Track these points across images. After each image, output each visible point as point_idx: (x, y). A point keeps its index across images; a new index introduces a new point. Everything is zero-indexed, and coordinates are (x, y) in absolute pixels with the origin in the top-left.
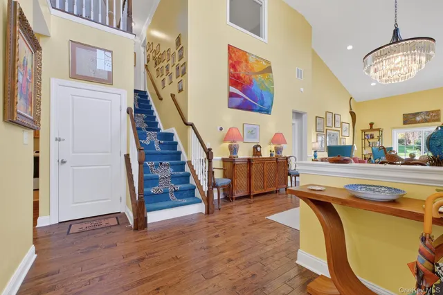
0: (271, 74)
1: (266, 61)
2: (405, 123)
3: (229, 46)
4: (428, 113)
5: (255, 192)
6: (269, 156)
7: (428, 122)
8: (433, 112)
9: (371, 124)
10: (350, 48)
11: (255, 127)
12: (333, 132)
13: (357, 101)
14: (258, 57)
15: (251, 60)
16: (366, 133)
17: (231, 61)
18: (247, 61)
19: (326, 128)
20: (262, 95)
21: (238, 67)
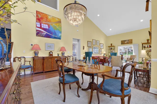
0: (60, 24)
1: (58, 18)
2: (122, 44)
3: (37, 11)
4: (128, 40)
5: (46, 70)
6: (57, 56)
7: (129, 43)
8: (130, 40)
9: (111, 44)
10: (98, 15)
11: (52, 44)
12: (96, 47)
13: (108, 36)
14: (54, 17)
15: (49, 17)
16: (110, 47)
17: (37, 17)
18: (47, 18)
19: (92, 45)
20: (55, 31)
21: (42, 20)
